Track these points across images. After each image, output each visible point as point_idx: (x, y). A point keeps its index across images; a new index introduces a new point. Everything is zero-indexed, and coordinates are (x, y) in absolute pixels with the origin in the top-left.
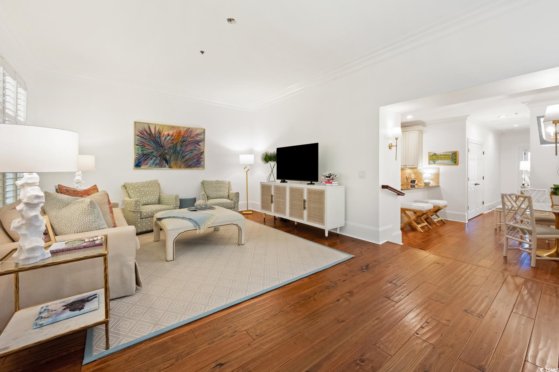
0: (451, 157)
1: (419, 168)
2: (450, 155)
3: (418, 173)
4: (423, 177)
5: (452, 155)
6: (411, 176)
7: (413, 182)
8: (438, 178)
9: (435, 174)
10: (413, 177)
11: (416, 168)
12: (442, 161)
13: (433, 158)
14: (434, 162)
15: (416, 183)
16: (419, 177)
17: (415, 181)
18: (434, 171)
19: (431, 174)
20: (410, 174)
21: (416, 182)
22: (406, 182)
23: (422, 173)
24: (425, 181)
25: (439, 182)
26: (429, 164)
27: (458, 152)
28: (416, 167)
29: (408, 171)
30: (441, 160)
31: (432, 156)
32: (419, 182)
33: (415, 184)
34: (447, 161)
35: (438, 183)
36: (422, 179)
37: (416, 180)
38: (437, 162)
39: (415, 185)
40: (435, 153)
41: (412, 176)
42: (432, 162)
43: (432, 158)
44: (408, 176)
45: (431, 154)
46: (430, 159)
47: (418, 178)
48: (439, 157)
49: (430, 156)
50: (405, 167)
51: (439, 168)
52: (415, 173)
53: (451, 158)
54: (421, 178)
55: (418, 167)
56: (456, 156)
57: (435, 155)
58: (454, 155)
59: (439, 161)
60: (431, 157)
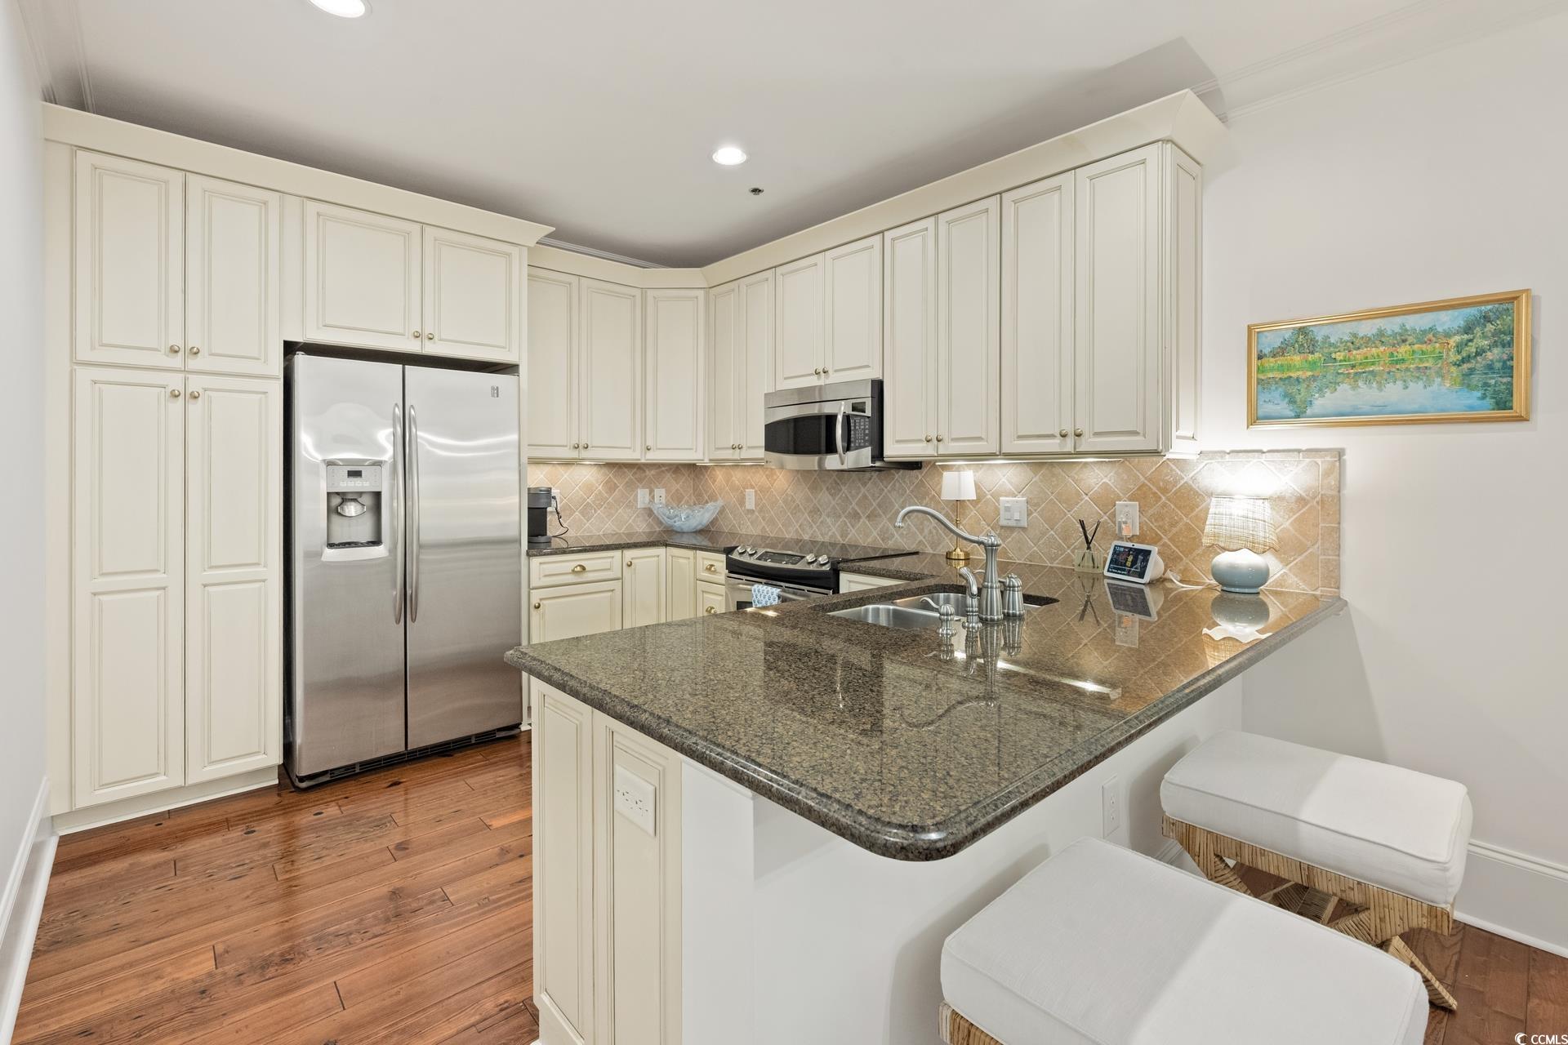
0: (1459, 348)
1: (1179, 450)
2: (1448, 335)
3: (1165, 491)
4: (1208, 529)
5: (1468, 329)
6: (1114, 515)
7: (1132, 559)
8: (1334, 536)
9: (1301, 501)
10: (1130, 521)
11: (1156, 453)
12: (1366, 394)
13: (1289, 368)
14: (1292, 401)
15: (1149, 575)
16: (1172, 525)
17: (1147, 553)
18: (1290, 479)
19: (1276, 500)
20: (1107, 502)
21: (1155, 568)
22: (1077, 559)
23: (1197, 494)
24: (1224, 559)
25: (1338, 565)
26: (1255, 418)
27: (1533, 300)
28: (1153, 447)
29: (1097, 477)
30: (1355, 387)
31: (1280, 351)
32: (1170, 560)
33: (1146, 579)
34: (1416, 387)
35: (1333, 576)
36: (1196, 540)
37: (1155, 549)
38: (1320, 403)
39: (1147, 590)
40: (1302, 331)
41: (1120, 518)
42: (1283, 407)
43: (1281, 368)
44: (1091, 513)
45: (1271, 341)
46: (1259, 384)
47: (1165, 532)
48: (1339, 356)
49: (1260, 358)
50: (1069, 446)
51: (1340, 453)
52: (1141, 496)
53: (1454, 357)
54: (1189, 528)
55: (1168, 446)
56: (1506, 339)
57: (1304, 339)
58: (1490, 327)
59: (1344, 395)
60: (1270, 362)
